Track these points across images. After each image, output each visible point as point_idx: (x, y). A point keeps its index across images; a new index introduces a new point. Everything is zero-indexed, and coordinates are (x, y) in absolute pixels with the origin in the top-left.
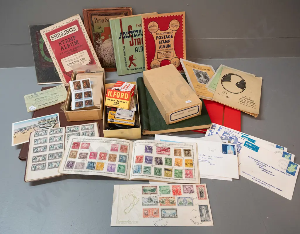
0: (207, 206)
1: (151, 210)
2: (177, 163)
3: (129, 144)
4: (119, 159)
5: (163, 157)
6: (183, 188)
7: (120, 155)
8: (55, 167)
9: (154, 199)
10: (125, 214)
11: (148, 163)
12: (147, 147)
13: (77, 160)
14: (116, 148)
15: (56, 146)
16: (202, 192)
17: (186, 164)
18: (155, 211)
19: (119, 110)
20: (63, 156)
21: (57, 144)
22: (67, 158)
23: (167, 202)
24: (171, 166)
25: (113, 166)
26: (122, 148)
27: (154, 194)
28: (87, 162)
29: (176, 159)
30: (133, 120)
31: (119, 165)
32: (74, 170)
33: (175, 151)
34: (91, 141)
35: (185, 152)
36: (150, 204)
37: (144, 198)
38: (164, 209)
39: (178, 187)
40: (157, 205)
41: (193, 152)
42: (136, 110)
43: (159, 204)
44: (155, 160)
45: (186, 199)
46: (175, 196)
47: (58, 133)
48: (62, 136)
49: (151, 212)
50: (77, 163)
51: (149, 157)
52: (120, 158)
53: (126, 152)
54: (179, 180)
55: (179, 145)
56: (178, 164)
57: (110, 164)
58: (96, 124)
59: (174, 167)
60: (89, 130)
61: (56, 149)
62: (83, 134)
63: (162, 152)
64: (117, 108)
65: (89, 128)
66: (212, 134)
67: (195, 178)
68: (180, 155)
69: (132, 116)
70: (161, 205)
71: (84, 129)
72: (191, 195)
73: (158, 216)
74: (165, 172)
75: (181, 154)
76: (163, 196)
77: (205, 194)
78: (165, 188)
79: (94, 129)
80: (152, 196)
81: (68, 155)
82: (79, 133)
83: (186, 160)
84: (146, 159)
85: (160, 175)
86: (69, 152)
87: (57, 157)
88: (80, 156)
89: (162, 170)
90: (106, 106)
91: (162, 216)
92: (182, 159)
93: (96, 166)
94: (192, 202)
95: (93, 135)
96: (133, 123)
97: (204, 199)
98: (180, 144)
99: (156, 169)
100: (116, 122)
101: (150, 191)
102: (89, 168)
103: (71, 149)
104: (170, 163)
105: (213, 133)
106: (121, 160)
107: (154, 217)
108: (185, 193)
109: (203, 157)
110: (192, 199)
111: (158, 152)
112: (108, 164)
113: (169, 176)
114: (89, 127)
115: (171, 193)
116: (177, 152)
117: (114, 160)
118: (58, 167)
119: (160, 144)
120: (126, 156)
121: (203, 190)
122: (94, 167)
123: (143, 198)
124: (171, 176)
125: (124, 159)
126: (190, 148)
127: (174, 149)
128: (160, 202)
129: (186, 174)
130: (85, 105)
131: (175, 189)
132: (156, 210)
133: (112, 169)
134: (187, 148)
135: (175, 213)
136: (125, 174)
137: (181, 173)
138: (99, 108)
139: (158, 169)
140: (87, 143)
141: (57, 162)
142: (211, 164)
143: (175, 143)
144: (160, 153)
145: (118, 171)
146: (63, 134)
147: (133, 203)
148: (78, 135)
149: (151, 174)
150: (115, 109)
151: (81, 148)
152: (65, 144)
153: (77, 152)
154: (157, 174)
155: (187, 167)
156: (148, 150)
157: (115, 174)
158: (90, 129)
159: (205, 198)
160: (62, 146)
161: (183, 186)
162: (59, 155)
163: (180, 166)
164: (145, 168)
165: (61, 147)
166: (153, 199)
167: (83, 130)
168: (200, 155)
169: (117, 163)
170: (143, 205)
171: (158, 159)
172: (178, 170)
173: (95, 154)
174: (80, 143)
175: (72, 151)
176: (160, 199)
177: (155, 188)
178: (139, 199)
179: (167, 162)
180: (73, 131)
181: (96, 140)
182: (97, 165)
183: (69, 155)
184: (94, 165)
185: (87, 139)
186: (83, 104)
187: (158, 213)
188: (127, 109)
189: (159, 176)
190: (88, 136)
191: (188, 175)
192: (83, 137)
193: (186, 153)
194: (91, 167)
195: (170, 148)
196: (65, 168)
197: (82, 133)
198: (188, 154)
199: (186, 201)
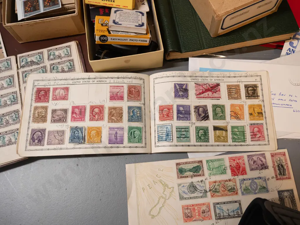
0: (292, 190)
1: (196, 208)
2: (235, 113)
3: (142, 81)
4: (129, 116)
5: (209, 103)
6: (249, 161)
7: (130, 108)
8: (10, 143)
9: (200, 186)
10: (152, 218)
11: (182, 120)
12: (178, 87)
13: (49, 126)
14: (119, 94)
15: (6, 99)
16: (282, 166)
17: (251, 114)
18: (204, 208)
19: (115, 12)
20: (22, 119)
21: (7, 95)
22: (29, 123)
23: (223, 189)
24: (224, 121)
25: (118, 132)
26: (130, 92)
27: (199, 176)
28: (69, 129)
29: (232, 106)
30: (147, 34)
31: (130, 128)
32: (46, 146)
33: (230, 88)
34: (71, 82)
35: (247, 90)
36: (193, 195)
37: (182, 185)
38: (218, 204)
39: (239, 159)
40: (206, 196)
41: (262, 90)
42: (148, 9)
43: (209, 194)
44: (195, 111)
45: (255, 180)
46: (236, 177)
47: (4, 70)
48: (13, 76)
49: (197, 211)
50: (49, 132)
51: (183, 106)
52: (129, 113)
53: (140, 100)
54: (241, 145)
55: (235, 77)
56: (236, 116)
57: (113, 128)
58: (73, 45)
59: (230, 122)
60: (63, 60)
61: (6, 105)
62: (53, 68)
63: (206, 94)
64: (110, 9)
65: (63, 55)
66: (294, 49)
67: (269, 141)
68: (239, 97)
69: (143, 25)
70: (212, 196)
71: (52, 57)
72: (264, 173)
73: (210, 218)
74: (215, 134)
75: (240, 94)
76: (214, 178)
77: (288, 169)
78: (216, 164)
79: (71, 56)
80: (195, 180)
81: (30, 117)
82: (45, 67)
83: (250, 107)
84: (179, 112)
85: (207, 140)
86: (30, 111)
87: (11, 121)
88: (53, 117)
89: (210, 131)
90: (88, 6)
91: (216, 216)
92: (242, 106)
93: (86, 134)
94: (266, 184)
95: (71, 69)
96: (146, 41)
97: (286, 178)
98: (237, 74)
99: (198, 129)
100: (112, 41)
101: (190, 170)
102: (75, 140)
103: (35, 104)
104: (222, 114)
105: (295, 47)
106: (132, 116)
107: (204, 219)
108: (252, 169)
109: (281, 97)
110: (265, 180)
111: (199, 95)
112: (110, 128)
113: (224, 141)
114: (62, 52)
115: (229, 171)
116: (233, 92)
117: (119, 118)
118: (15, 143)
119: (200, 78)
120: (140, 108)
121: (284, 161)
122: (84, 139)
123: (179, 185)
124: (225, 140)
125: (138, 115)
126: (256, 81)
127: (228, 86)
128: (210, 190)
129: (252, 134)
130: (45, 6)
131: (234, 164)
132: (205, 206)
133: (118, 138)
134: (251, 81)
135: (238, 209)
136: (143, 145)
137: (243, 133)
138: (74, 12)
139: (202, 129)
140: (63, 89)
141: (12, 132)
142: (294, 111)
143: (228, 74)
144: (202, 95)
145: (130, 141)
146: (14, 72)
147: (164, 196)
148: (43, 72)
149: (189, 141)
150: (107, 11)
151: (53, 99)
152: (20, 94)
153: (46, 108)
154: (201, 139)
155: (253, 120)
156: (181, 93)
157: (124, 147)
158: (64, 57)
159: (287, 176)
160: (17, 97)
161: (248, 156)
162: (14, 117)
163: (240, 119)
164: (179, 130)
165: (14, 101)
166: (198, 187)
167: (52, 60)
168: (275, 95)
169: (125, 124)
170: (182, 198)
171: (201, 109)
172: (237, 127)
173: (81, 110)
174: (49, 88)
175: (36, 108)
176: (210, 185)
177: (198, 164)
178: (173, 188)
179: (217, 114)
180: (32, 63)
181: (78, 79)
182: (89, 134)
183: (32, 116)
184: (82, 132)
185: (61, 80)
186: (39, 5)
187: (209, 211)
188: (132, 9)
189: (205, 144)
190: (63, 71)
191: (255, 135)
192: (54, 75)
193: (250, 92)
194: (79, 138)
195: (219, 85)
196: (28, 145)
197: (51, 65)
198: (254, 93)
199: (255, 186)
